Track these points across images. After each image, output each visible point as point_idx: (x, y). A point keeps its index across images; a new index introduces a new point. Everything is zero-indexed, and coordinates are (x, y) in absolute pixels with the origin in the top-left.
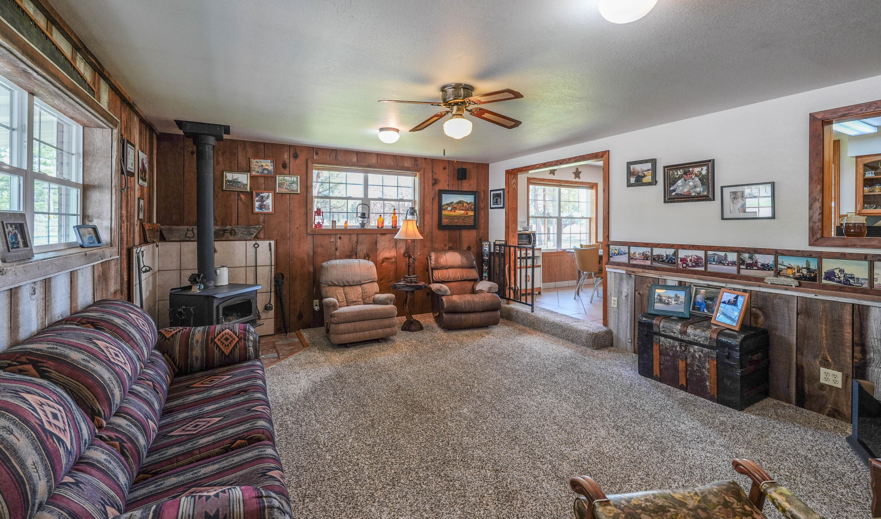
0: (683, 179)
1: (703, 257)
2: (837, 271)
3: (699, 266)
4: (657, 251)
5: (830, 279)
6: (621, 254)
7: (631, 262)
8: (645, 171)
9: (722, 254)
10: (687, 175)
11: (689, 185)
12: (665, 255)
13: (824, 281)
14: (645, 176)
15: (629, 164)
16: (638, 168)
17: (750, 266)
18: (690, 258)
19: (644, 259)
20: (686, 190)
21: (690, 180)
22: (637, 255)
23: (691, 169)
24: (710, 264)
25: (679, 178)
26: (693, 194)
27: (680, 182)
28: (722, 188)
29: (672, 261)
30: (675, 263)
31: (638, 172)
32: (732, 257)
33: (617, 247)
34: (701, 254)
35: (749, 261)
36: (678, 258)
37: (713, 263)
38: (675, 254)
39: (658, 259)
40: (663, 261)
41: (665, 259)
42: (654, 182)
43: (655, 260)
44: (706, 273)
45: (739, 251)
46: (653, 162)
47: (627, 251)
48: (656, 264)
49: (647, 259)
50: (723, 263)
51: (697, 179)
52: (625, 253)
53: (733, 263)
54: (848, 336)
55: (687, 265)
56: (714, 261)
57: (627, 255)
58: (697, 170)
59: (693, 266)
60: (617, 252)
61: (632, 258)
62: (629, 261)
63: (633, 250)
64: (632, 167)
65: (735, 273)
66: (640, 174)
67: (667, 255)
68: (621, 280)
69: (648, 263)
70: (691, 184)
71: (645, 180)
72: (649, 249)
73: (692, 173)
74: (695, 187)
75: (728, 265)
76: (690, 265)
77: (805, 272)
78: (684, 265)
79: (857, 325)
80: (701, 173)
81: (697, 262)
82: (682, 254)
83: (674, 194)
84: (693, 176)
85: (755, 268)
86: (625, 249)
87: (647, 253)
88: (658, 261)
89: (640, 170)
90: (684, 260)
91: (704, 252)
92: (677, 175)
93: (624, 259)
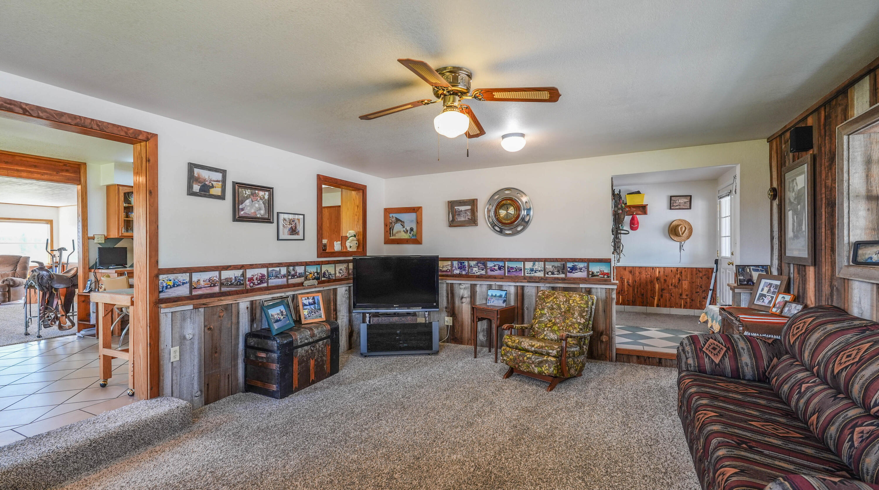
0: (250, 199)
1: (266, 274)
2: (326, 272)
3: (263, 283)
4: (226, 274)
5: (325, 277)
6: (177, 286)
7: (194, 293)
8: (214, 181)
9: (277, 269)
10: (253, 196)
11: (255, 206)
12: (234, 278)
13: (323, 279)
14: (213, 187)
15: (192, 166)
16: (205, 174)
17: (293, 276)
18: (256, 276)
19: (211, 286)
20: (253, 211)
21: (256, 202)
22: (202, 283)
23: (257, 191)
24: (270, 279)
25: (247, 198)
26: (258, 216)
27: (248, 202)
28: (278, 213)
29: (240, 283)
30: (243, 284)
31: (205, 180)
32: (284, 271)
33: (172, 277)
34: (264, 271)
35: (293, 273)
36: (246, 278)
37: (273, 278)
38: (243, 275)
39: (228, 282)
40: (232, 284)
41: (233, 281)
42: (222, 197)
43: (223, 284)
44: (268, 289)
45: (288, 265)
46: (224, 172)
47: (188, 280)
48: (224, 289)
49: (214, 286)
50: (278, 277)
51: (261, 202)
52: (183, 284)
53: (284, 276)
54: (332, 307)
55: (254, 284)
56: (272, 276)
57: (188, 285)
58: (261, 193)
59: (259, 284)
60: (171, 283)
61: (195, 288)
62: (191, 292)
63: (196, 277)
64: (196, 171)
65: (286, 283)
66: (207, 183)
67: (235, 278)
68: (184, 319)
69: (216, 289)
70: (257, 205)
71: (213, 191)
72: (216, 273)
73: (258, 196)
74: (260, 209)
75: (281, 278)
76: (256, 283)
77: (316, 274)
78: (252, 284)
79: (334, 300)
80: (264, 198)
81: (262, 279)
82: (250, 273)
83: (242, 213)
84: (259, 199)
85: (296, 277)
86: (185, 277)
87: (215, 278)
88: (227, 286)
89: (207, 177)
90: (251, 280)
91: (266, 269)
92: (246, 194)
93: (184, 291)
